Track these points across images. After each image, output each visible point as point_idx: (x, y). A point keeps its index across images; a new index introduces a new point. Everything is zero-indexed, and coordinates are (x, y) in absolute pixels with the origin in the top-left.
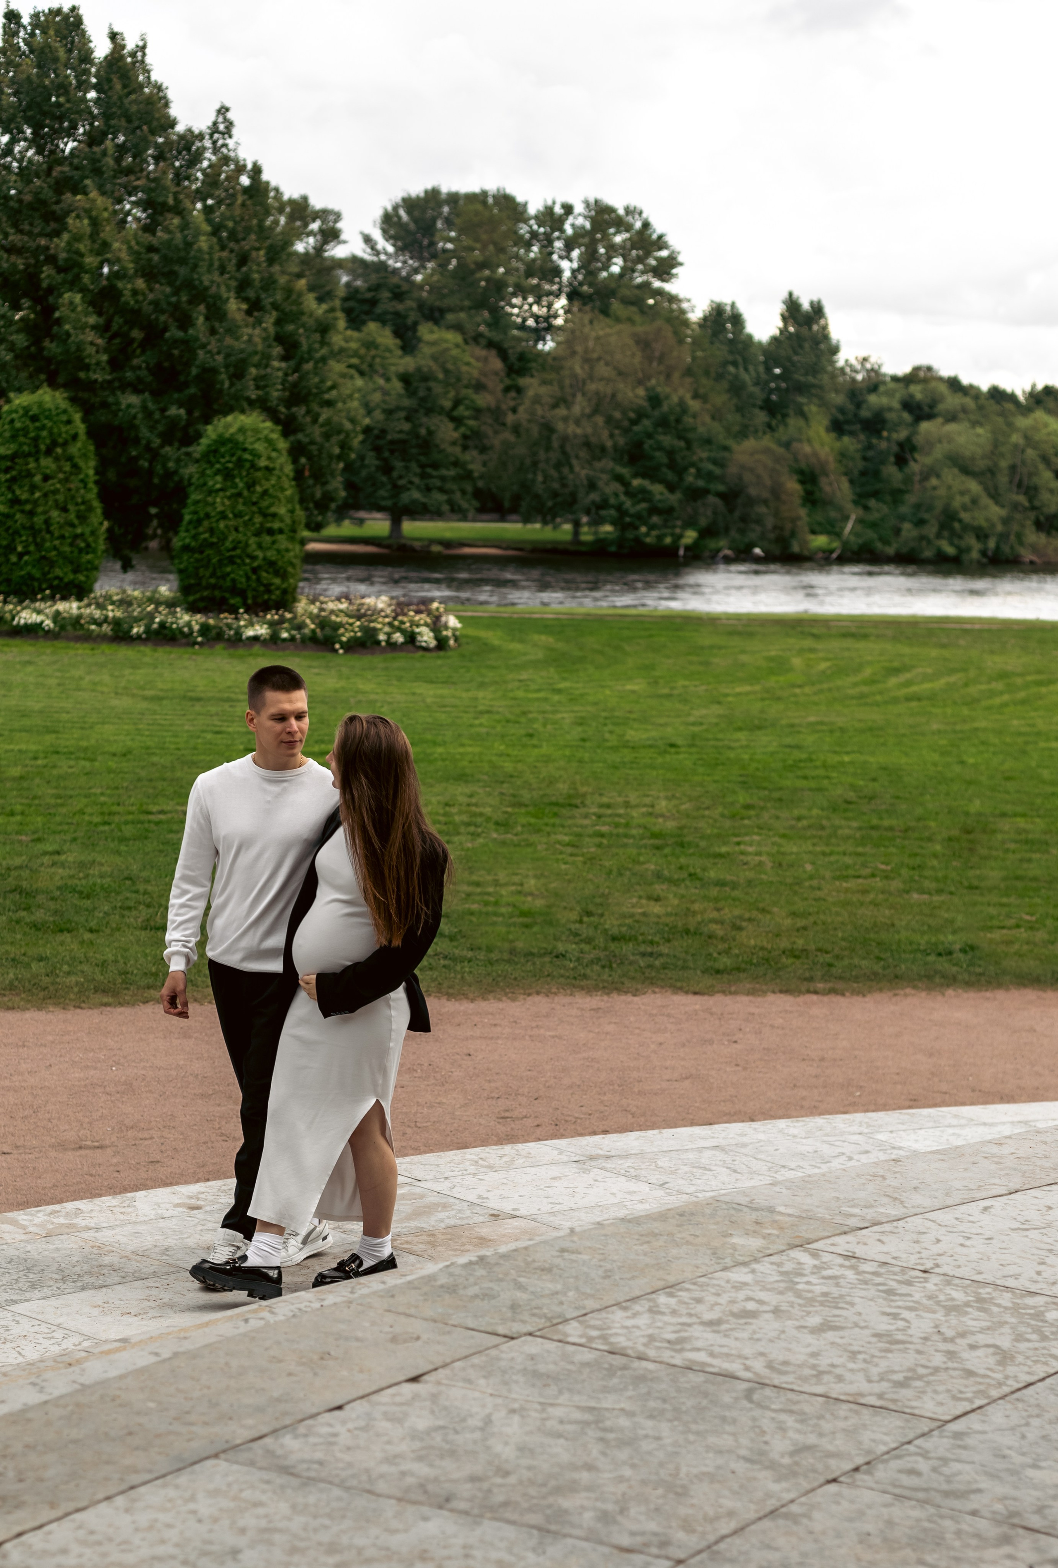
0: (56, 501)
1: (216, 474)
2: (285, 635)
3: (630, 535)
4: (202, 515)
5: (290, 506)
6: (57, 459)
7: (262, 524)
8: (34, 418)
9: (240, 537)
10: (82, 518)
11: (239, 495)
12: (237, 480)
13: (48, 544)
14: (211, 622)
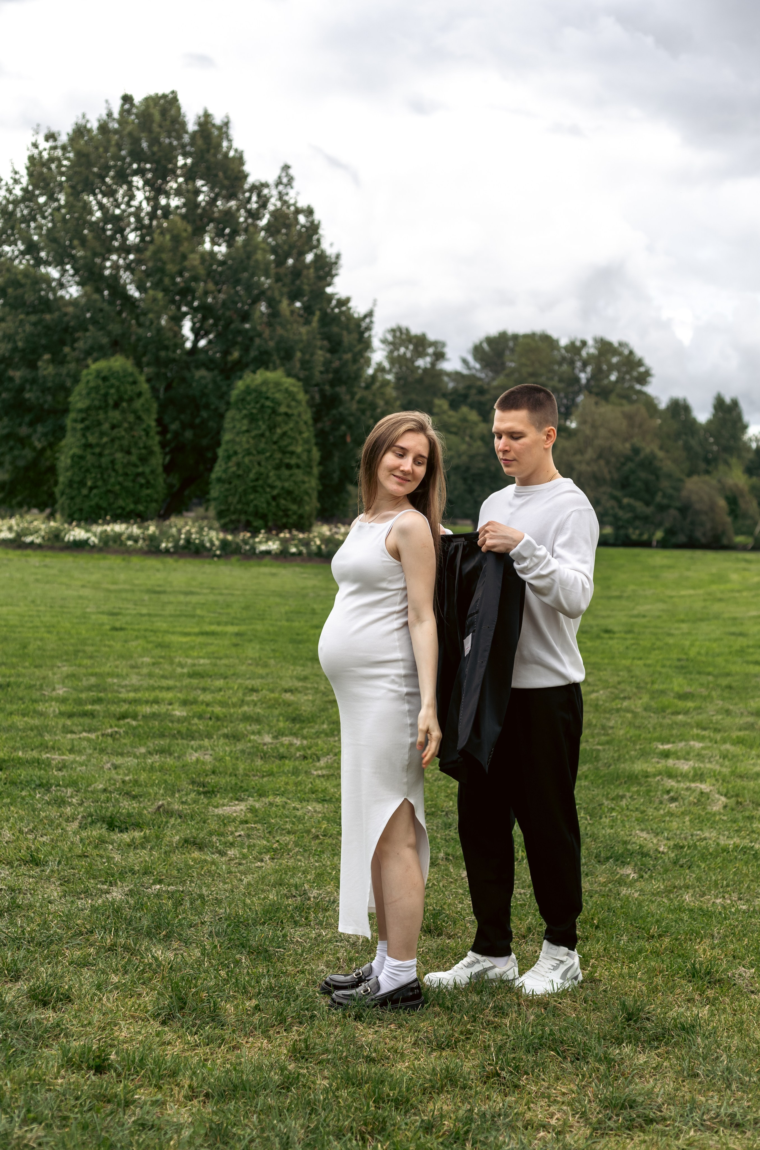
0: (121, 446)
1: (243, 418)
2: (293, 550)
3: (622, 532)
4: (231, 452)
5: (306, 447)
6: (123, 412)
7: (281, 460)
8: (105, 379)
9: (262, 470)
10: (143, 460)
11: (262, 435)
12: (260, 423)
13: (112, 480)
14: (230, 537)
